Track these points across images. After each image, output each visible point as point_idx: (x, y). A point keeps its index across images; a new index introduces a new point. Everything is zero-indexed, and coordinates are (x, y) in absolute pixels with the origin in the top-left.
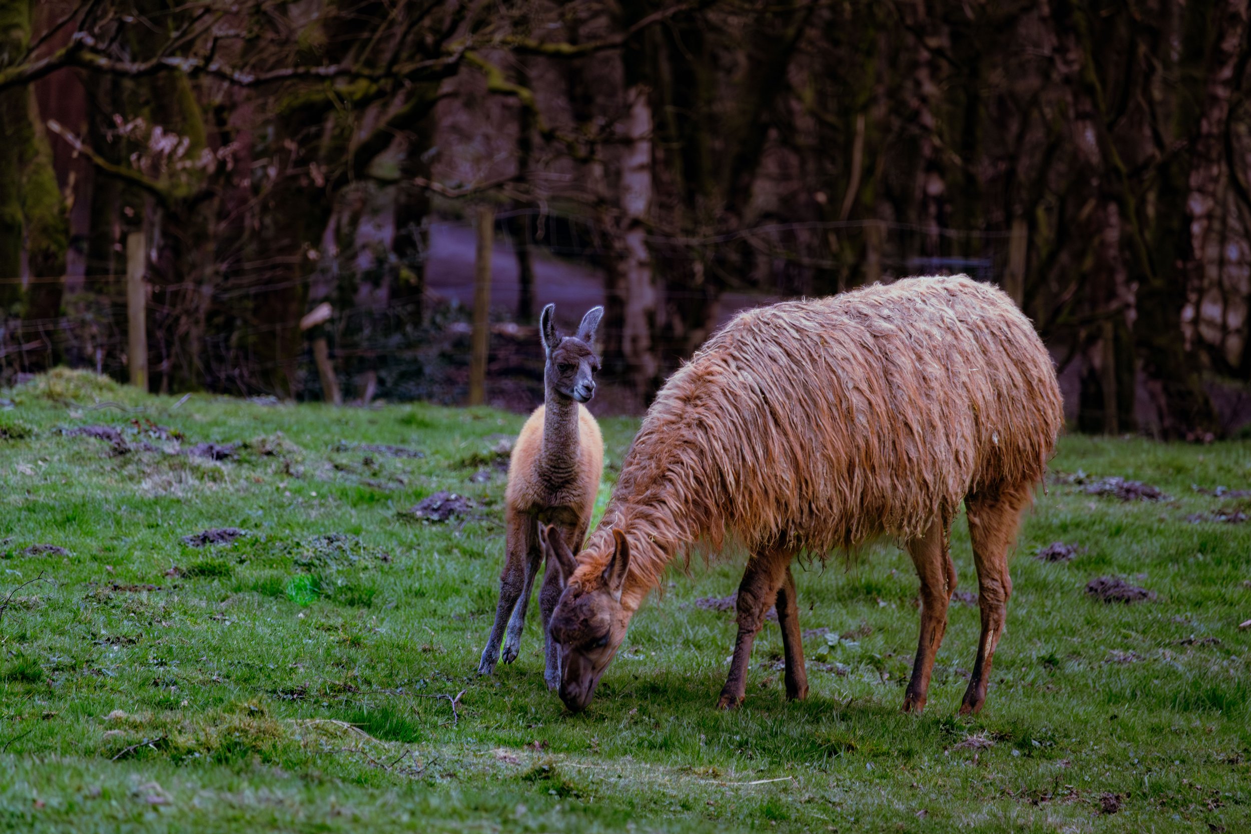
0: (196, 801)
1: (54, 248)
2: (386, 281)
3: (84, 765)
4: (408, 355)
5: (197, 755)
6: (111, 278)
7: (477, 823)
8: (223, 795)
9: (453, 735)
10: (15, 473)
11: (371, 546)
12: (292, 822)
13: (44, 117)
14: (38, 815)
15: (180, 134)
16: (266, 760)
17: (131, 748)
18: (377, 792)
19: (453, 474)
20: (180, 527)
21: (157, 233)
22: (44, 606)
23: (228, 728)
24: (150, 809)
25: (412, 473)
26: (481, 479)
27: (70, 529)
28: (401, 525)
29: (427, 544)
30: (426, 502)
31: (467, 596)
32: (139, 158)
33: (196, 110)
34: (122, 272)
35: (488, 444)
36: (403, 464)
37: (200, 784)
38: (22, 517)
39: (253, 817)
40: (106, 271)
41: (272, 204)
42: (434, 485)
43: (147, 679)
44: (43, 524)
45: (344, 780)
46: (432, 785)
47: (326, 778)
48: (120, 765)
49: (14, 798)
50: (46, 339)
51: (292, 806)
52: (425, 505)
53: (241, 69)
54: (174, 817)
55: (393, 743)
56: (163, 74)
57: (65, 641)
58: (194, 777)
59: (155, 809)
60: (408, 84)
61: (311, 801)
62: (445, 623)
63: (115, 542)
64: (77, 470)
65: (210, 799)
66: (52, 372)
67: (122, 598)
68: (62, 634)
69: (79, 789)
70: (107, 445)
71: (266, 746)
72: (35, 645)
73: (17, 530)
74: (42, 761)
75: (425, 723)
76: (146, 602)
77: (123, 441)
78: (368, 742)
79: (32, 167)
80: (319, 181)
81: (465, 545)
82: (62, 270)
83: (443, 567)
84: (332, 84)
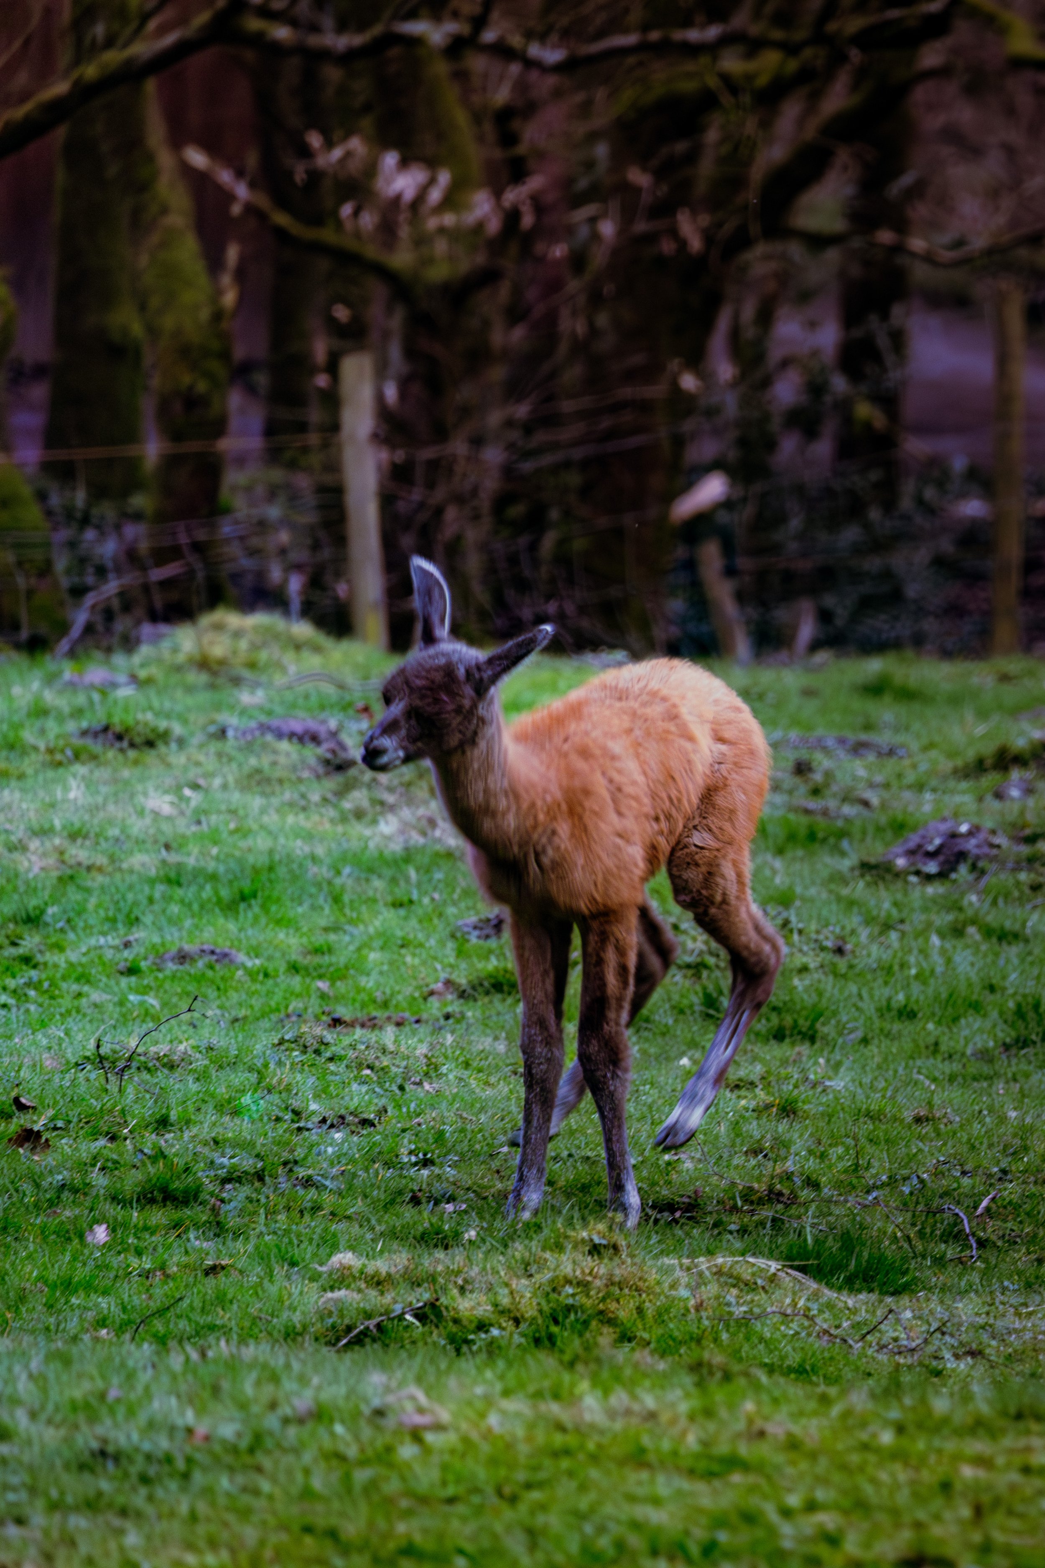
0: (493, 1420)
1: (202, 387)
2: (830, 428)
3: (281, 1361)
4: (873, 564)
5: (495, 1332)
6: (313, 439)
7: (1022, 1442)
8: (543, 1407)
9: (975, 1278)
10: (141, 813)
11: (813, 926)
12: (675, 1453)
13: (177, 141)
14: (198, 1456)
15: (432, 163)
16: (626, 1337)
17: (372, 1323)
18: (833, 1391)
19: (964, 785)
20: (455, 904)
21: (395, 352)
22: (200, 1062)
23: (552, 1281)
24: (407, 1439)
25: (887, 786)
26: (1015, 793)
27: (249, 913)
28: (868, 885)
29: (918, 918)
30: (914, 840)
31: (995, 1014)
32: (356, 213)
33: (461, 118)
34: (334, 427)
35: (1025, 725)
36: (868, 768)
37: (499, 1387)
38: (157, 895)
39: (600, 1446)
40: (302, 427)
41: (608, 289)
42: (927, 808)
43: (400, 1193)
44: (196, 907)
45: (771, 1369)
46: (938, 1373)
47: (736, 1368)
48: (348, 1357)
49: (151, 1425)
50: (192, 559)
51: (674, 1421)
52: (911, 845)
53: (542, 37)
54: (452, 1452)
55: (862, 1296)
56: (394, 52)
57: (241, 1128)
58: (489, 1374)
59: (416, 1435)
60: (855, 55)
61: (709, 1413)
62: (956, 1067)
63: (332, 937)
64: (257, 802)
65: (518, 1415)
66: (207, 620)
67: (346, 1041)
68: (235, 1113)
69: (273, 1406)
70: (312, 753)
71: (624, 1312)
72: (186, 1135)
73: (148, 919)
74: (203, 1355)
75: (924, 1257)
76: (391, 1047)
77: (343, 747)
78: (815, 1296)
79: (155, 238)
80: (696, 244)
81: (989, 919)
82: (219, 428)
83: (949, 961)
84: (715, 58)
